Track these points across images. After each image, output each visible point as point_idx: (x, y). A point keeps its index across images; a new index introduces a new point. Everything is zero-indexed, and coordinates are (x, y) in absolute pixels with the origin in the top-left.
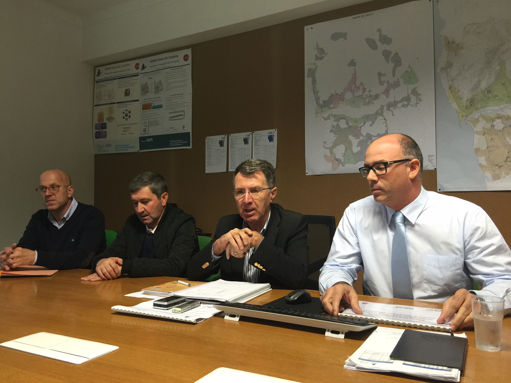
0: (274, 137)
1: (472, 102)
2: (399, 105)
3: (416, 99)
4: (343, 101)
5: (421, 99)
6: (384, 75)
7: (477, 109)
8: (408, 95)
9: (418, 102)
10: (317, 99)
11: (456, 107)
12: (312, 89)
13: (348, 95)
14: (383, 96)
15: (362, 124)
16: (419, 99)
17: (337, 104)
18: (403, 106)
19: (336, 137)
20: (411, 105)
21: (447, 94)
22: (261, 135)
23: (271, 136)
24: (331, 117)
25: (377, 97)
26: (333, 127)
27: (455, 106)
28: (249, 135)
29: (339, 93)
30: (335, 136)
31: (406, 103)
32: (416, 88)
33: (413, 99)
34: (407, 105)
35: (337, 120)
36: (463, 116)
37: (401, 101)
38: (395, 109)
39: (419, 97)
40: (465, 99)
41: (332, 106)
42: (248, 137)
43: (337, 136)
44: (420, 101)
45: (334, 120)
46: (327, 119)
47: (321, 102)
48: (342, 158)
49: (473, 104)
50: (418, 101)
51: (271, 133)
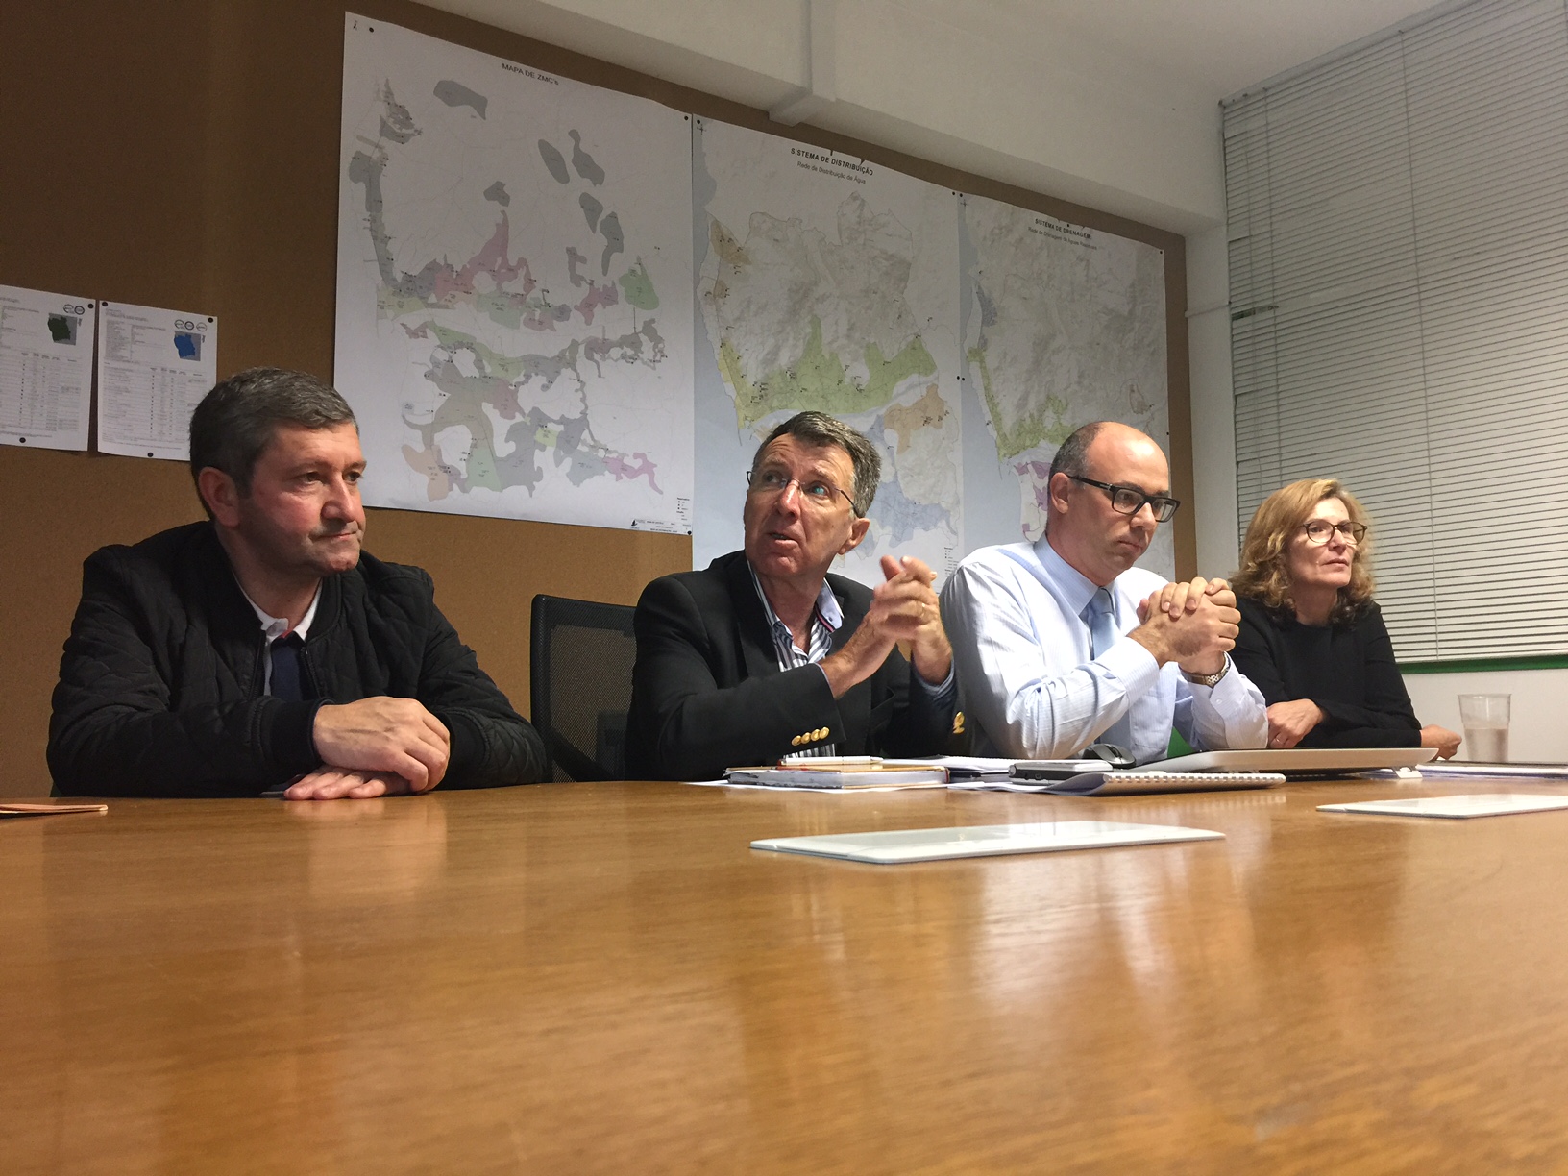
0: (202, 344)
1: (763, 389)
2: (615, 352)
3: (654, 350)
4: (467, 293)
5: (666, 352)
6: (583, 260)
7: (772, 409)
8: (636, 334)
9: (658, 358)
10: (385, 262)
11: (733, 394)
12: (368, 224)
13: (483, 282)
14: (576, 316)
15: (521, 378)
16: (661, 351)
17: (448, 297)
18: (623, 357)
19: (445, 398)
20: (642, 360)
21: (717, 358)
22: (139, 323)
23: (189, 336)
24: (428, 331)
25: (563, 313)
26: (437, 364)
27: (730, 388)
28: (79, 310)
29: (458, 268)
30: (443, 393)
31: (630, 352)
32: (653, 321)
33: (647, 347)
34: (633, 359)
35: (449, 347)
36: (746, 418)
37: (620, 344)
38: (604, 359)
39: (661, 346)
40: (751, 380)
41: (433, 299)
42: (75, 315)
43: (447, 394)
44: (662, 356)
45: (438, 343)
46: (417, 333)
47: (399, 277)
48: (462, 467)
49: (766, 395)
50: (659, 355)
51: (189, 324)
